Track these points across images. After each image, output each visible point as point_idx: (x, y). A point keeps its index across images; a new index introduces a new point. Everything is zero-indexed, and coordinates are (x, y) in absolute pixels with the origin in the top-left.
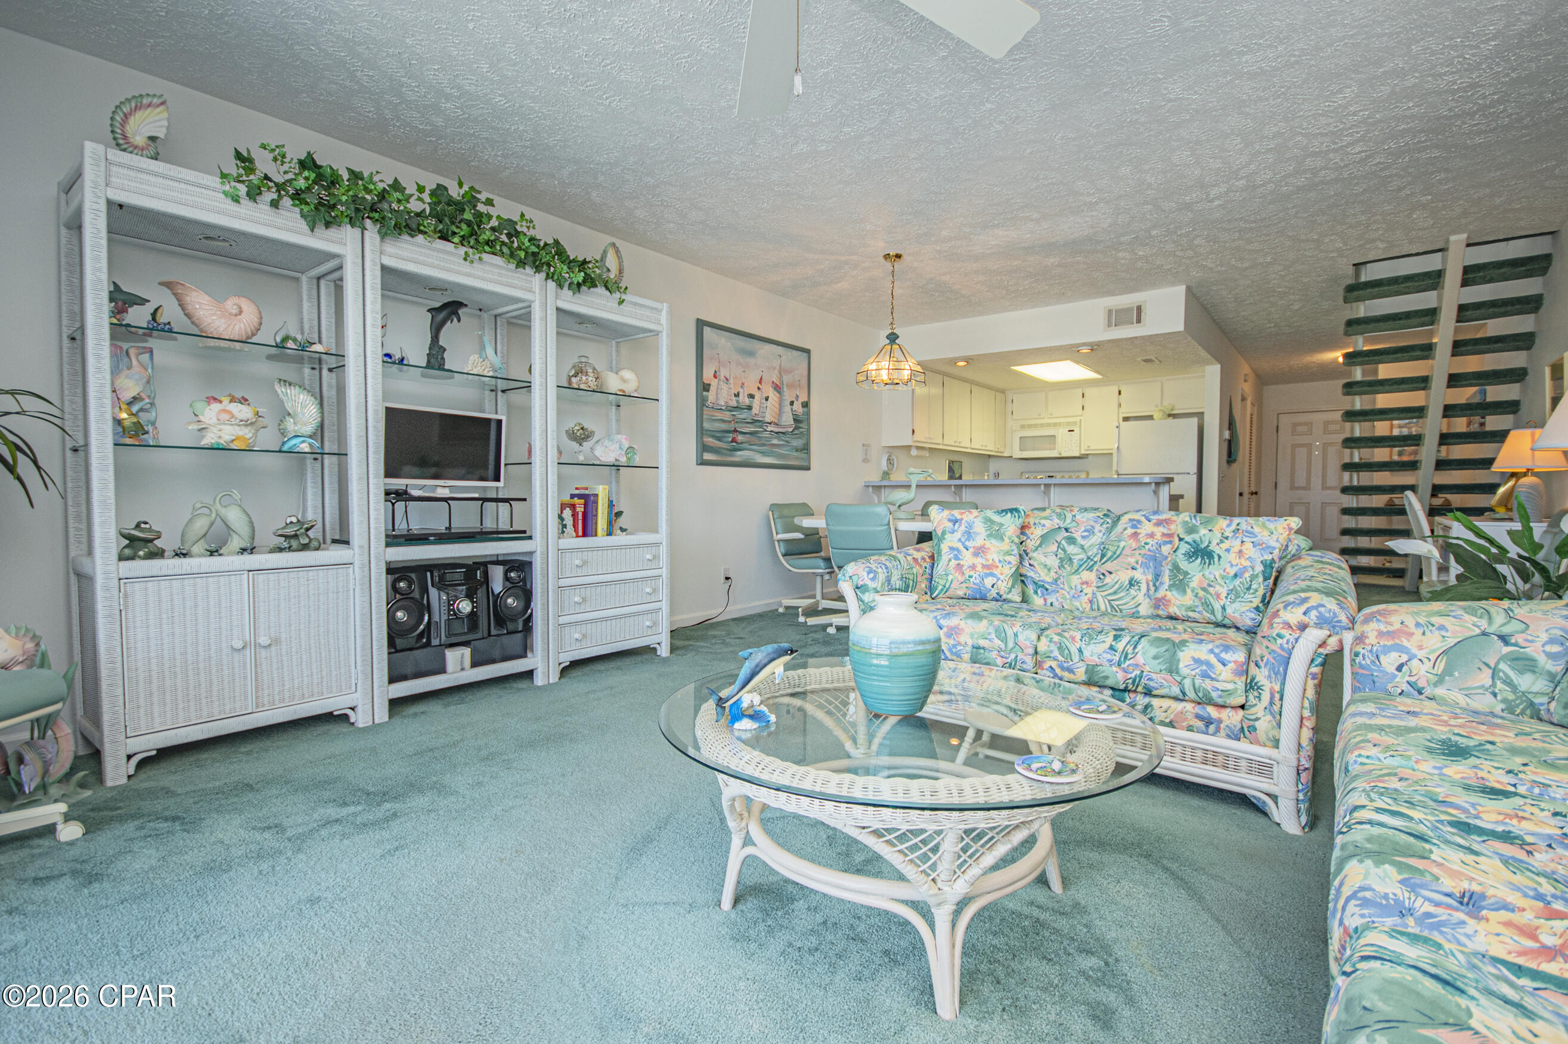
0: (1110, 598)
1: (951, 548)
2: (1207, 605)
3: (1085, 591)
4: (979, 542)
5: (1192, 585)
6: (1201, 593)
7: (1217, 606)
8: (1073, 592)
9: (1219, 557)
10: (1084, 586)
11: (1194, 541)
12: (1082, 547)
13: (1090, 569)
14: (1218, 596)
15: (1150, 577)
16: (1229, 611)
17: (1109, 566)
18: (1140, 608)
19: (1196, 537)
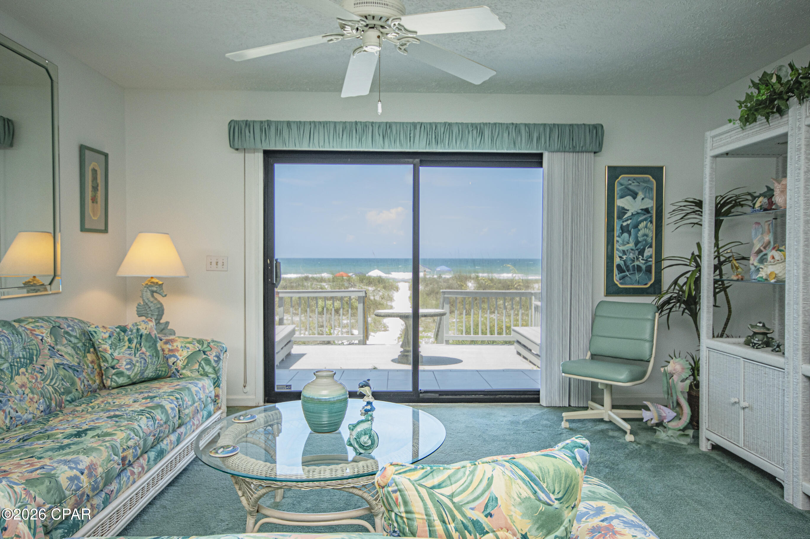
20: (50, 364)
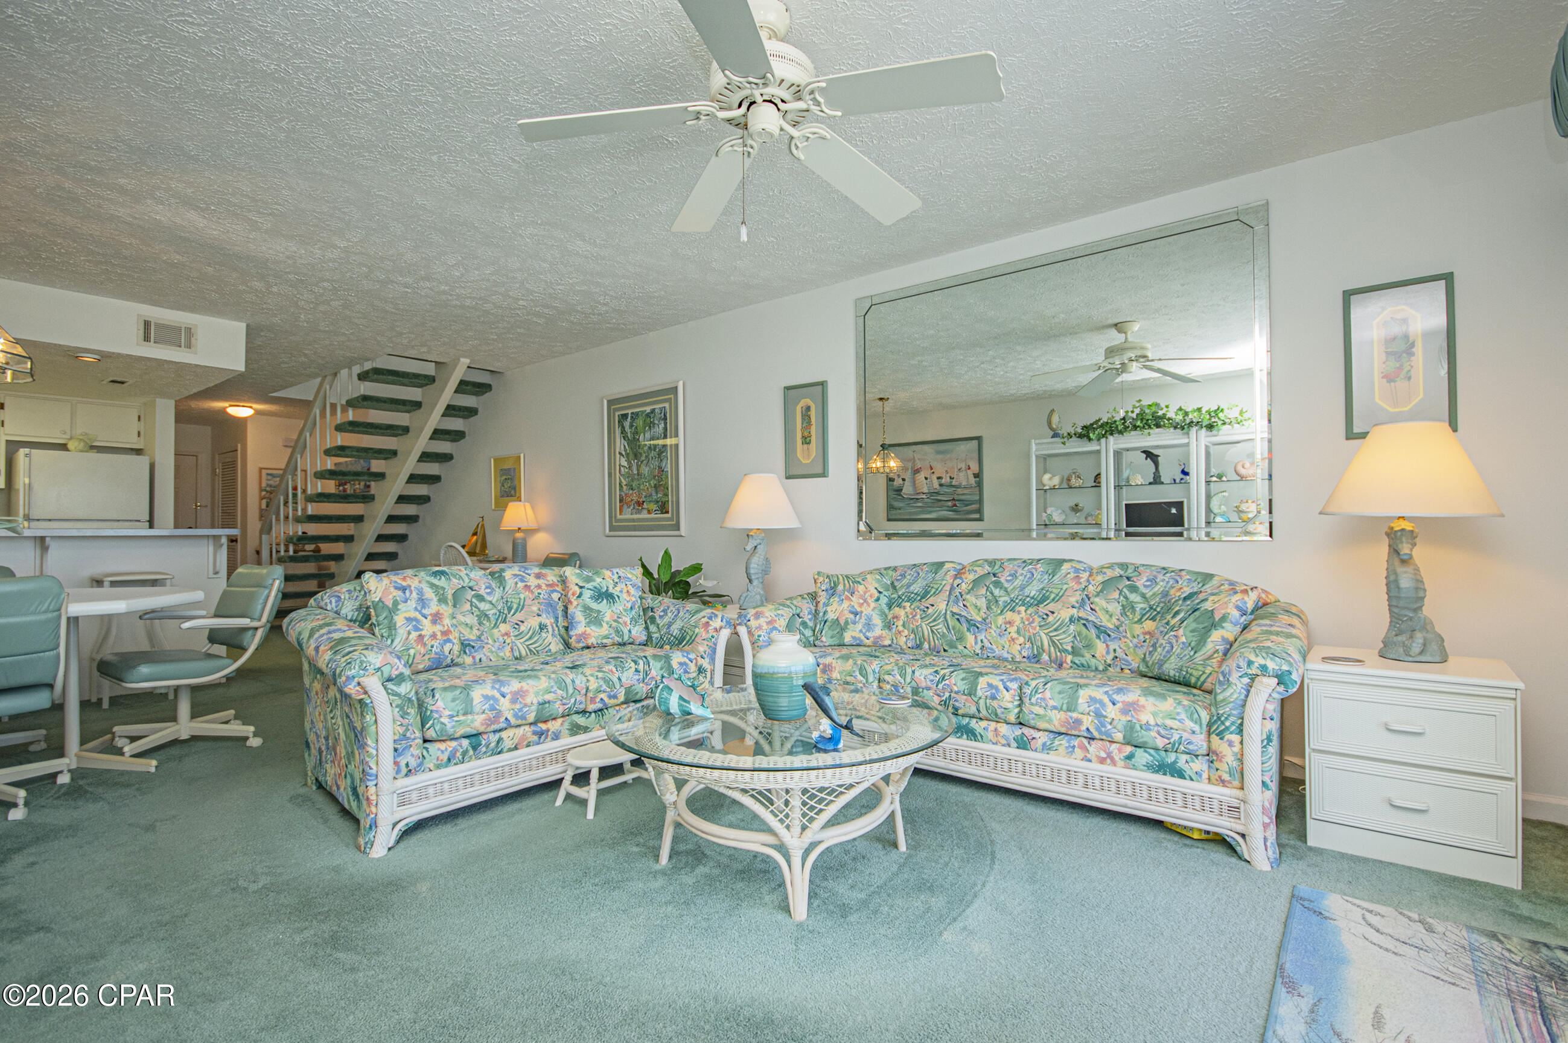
0: (527, 643)
1: (409, 619)
2: (617, 631)
3: (507, 641)
4: (434, 607)
5: (606, 619)
6: (614, 624)
7: (626, 631)
8: (497, 644)
9: (619, 597)
10: (505, 638)
11: (595, 588)
12: (491, 602)
13: (504, 621)
14: (625, 623)
15: (553, 621)
16: (634, 632)
17: (519, 616)
18: (551, 647)
19: (595, 584)
20: (1065, 614)
